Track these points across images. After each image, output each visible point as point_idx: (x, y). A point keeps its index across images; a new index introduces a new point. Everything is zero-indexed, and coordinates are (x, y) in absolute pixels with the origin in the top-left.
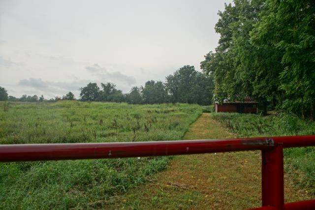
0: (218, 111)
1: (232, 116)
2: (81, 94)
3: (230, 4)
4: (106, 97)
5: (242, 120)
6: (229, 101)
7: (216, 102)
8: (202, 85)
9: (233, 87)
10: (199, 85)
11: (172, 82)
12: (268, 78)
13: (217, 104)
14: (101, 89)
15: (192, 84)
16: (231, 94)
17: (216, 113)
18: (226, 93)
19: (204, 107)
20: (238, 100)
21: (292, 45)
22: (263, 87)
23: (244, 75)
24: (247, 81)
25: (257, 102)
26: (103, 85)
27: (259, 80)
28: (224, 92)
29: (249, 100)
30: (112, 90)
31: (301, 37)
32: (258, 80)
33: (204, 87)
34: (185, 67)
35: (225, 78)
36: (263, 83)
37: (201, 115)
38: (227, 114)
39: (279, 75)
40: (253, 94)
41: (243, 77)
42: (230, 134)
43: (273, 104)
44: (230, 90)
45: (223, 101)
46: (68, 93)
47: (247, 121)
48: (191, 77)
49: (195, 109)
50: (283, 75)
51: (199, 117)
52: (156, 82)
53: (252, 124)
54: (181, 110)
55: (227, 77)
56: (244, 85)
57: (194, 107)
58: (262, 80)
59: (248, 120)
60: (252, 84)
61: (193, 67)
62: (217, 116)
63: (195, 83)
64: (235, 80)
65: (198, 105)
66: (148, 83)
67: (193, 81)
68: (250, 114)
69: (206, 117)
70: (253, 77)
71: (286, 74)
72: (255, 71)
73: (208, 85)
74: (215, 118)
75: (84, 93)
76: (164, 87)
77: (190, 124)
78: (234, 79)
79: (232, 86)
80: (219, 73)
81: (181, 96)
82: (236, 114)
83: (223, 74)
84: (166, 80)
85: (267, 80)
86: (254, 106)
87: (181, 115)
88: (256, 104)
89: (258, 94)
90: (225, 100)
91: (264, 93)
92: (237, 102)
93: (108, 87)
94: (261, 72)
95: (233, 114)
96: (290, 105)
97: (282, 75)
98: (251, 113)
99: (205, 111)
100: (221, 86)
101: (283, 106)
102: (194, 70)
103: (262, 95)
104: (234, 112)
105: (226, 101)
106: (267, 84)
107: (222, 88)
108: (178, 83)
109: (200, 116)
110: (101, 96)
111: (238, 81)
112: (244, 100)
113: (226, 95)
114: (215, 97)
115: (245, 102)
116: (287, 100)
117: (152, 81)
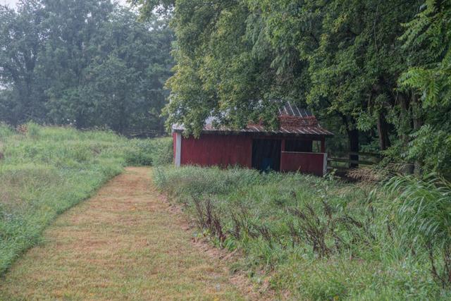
0: (184, 161)
1: (229, 182)
5: (266, 199)
6: (226, 122)
7: (175, 126)
8: (131, 57)
9: (239, 71)
10: (122, 56)
11: (12, 36)
12: (366, 43)
13: (180, 132)
15: (94, 52)
16: (233, 96)
17: (176, 169)
18: (213, 92)
19: (135, 145)
20: (256, 121)
22: (346, 74)
23: (281, 25)
24: (291, 49)
25: (326, 132)
27: (333, 48)
28: (206, 87)
29: (296, 123)
32: (328, 49)
33: (141, 66)
35: (213, 34)
36: (345, 60)
37: (118, 174)
38: (212, 173)
39: (401, 31)
40: (309, 99)
41: (276, 33)
42: (210, 253)
43: (379, 142)
44: (230, 82)
45: (202, 124)
47: (280, 204)
48: (91, 23)
49: (96, 151)
50: (415, 32)
51: (106, 183)
53: (296, 213)
54: (35, 152)
55: (221, 32)
56: (279, 65)
57: (92, 143)
58: (345, 47)
59: (285, 197)
60: (305, 64)
62: (176, 179)
63: (107, 49)
64: (249, 46)
65: (114, 137)
67: (97, 42)
68: (297, 176)
69: (134, 184)
70: (310, 33)
71: (426, 27)
72: (318, 12)
73: (155, 61)
74: (166, 187)
77: (60, 213)
78: (245, 38)
79: (235, 66)
80: (192, 14)
81: (45, 98)
82: (248, 172)
83: (208, 18)
85: (361, 52)
86: (316, 145)
87: (27, 173)
88: (321, 138)
89: (325, 102)
90: (209, 122)
91: (348, 100)
92: (256, 128)
94: (339, 19)
95: (233, 173)
96: (435, 146)
98: (302, 172)
99: (133, 161)
100: (196, 67)
101: (412, 151)
103: (340, 104)
104: (242, 165)
105: (215, 124)
106: (361, 63)
107: (201, 73)
108: (35, 45)
109: (111, 177)
111: (257, 51)
112: (278, 123)
113: (213, 102)
114: (174, 108)
115: (285, 130)
116: (425, 128)
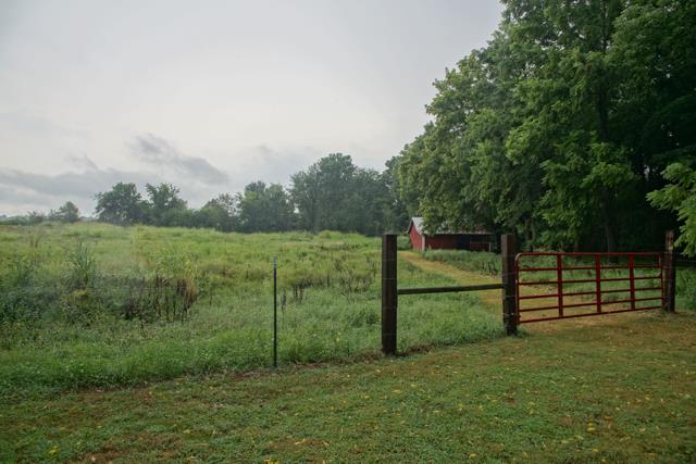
0: (428, 247)
2: (98, 209)
3: (454, 70)
4: (158, 216)
7: (425, 232)
8: (365, 194)
11: (305, 186)
13: (425, 235)
14: (146, 197)
20: (464, 229)
21: (559, 165)
26: (151, 189)
30: (170, 199)
31: (567, 155)
34: (332, 158)
45: (436, 230)
46: (63, 205)
48: (344, 178)
52: (268, 186)
61: (349, 157)
66: (252, 188)
67: (347, 187)
75: (105, 206)
76: (288, 198)
84: (292, 183)
93: (162, 194)
97: (544, 200)
102: (350, 164)
108: (317, 190)
110: (145, 212)
117: (259, 183)
